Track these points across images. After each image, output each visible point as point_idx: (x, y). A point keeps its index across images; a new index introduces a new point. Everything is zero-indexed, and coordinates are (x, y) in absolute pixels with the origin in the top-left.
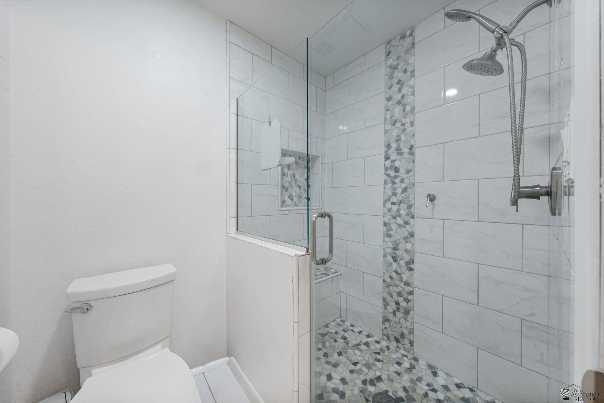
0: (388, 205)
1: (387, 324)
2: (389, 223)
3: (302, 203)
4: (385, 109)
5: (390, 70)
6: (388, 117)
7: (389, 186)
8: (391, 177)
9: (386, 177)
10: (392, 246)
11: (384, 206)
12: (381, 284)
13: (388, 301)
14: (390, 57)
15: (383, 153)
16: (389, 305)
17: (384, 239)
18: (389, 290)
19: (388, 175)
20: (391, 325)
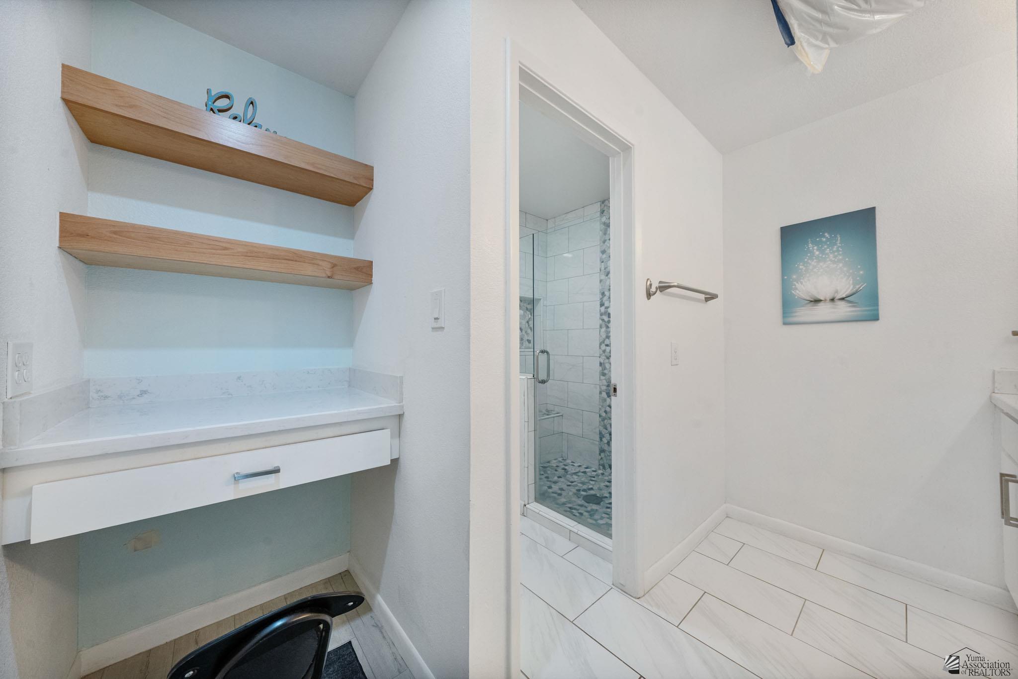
0: (603, 347)
1: (603, 455)
2: (604, 363)
3: (524, 346)
4: (600, 260)
5: (604, 226)
6: (603, 269)
7: (604, 329)
8: (605, 322)
9: (601, 322)
10: (606, 384)
11: (600, 348)
12: (598, 419)
13: (603, 433)
14: (604, 215)
15: (599, 299)
16: (604, 437)
17: (600, 378)
18: (604, 423)
19: (603, 320)
20: (606, 455)
